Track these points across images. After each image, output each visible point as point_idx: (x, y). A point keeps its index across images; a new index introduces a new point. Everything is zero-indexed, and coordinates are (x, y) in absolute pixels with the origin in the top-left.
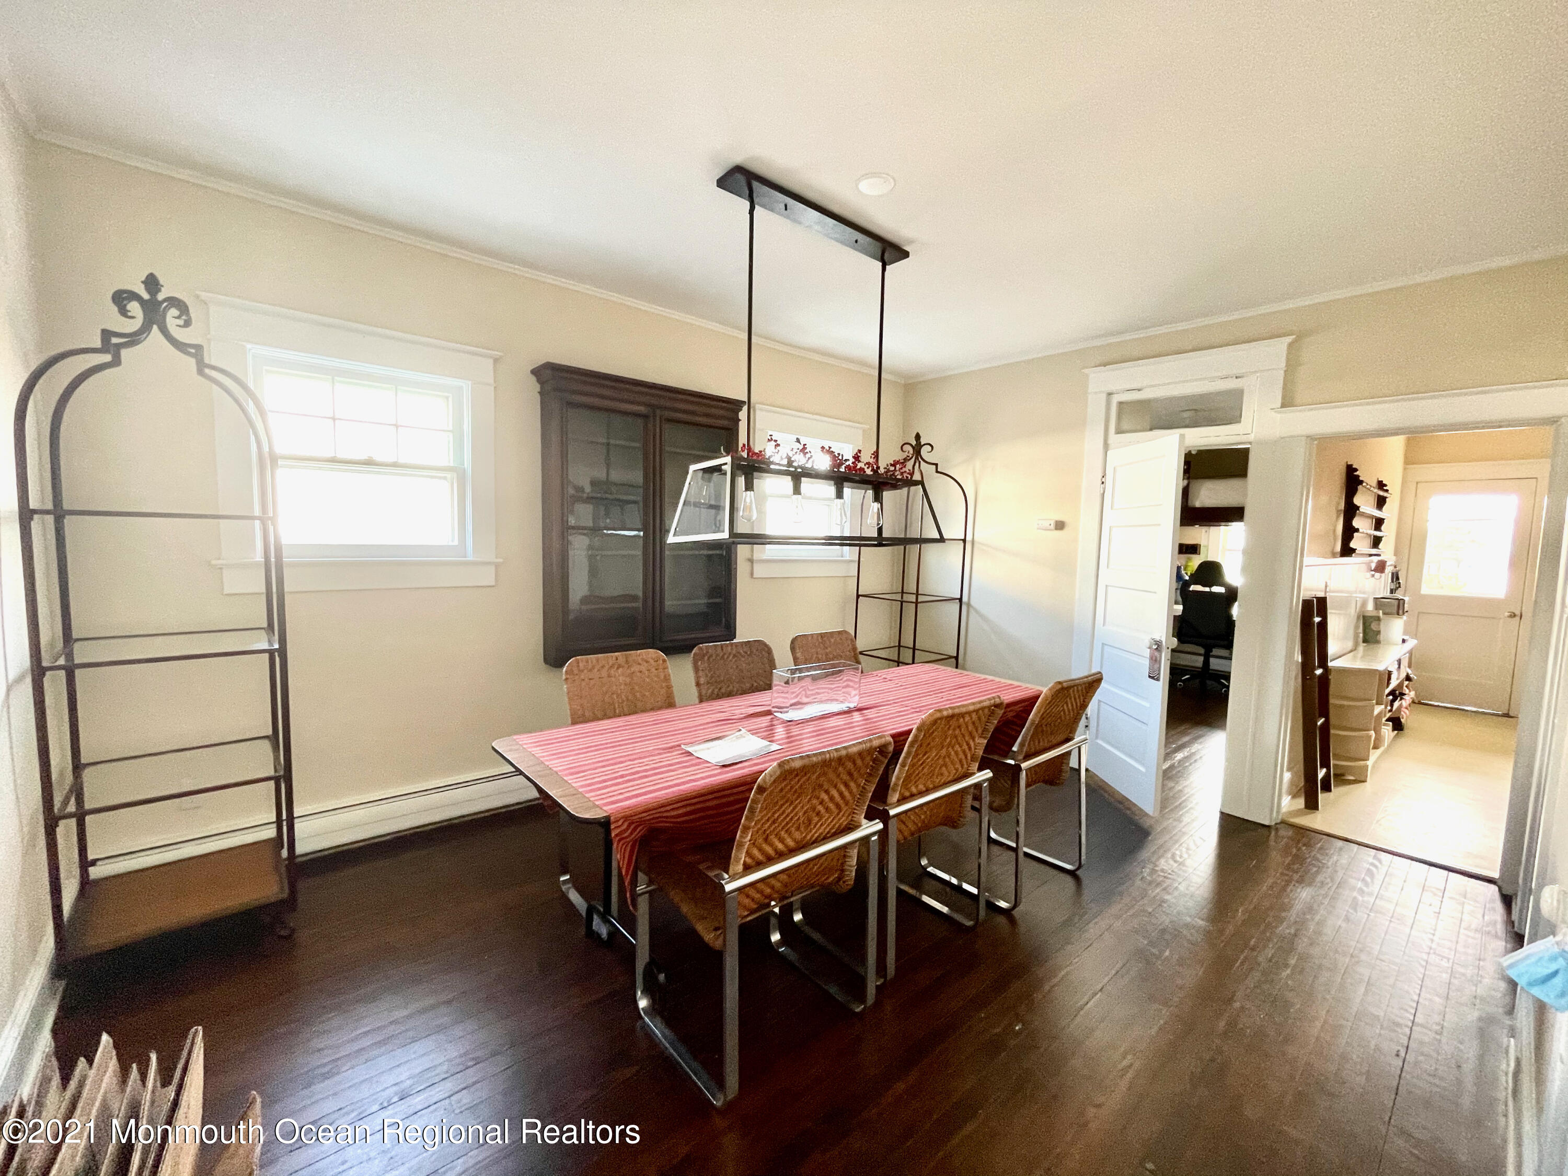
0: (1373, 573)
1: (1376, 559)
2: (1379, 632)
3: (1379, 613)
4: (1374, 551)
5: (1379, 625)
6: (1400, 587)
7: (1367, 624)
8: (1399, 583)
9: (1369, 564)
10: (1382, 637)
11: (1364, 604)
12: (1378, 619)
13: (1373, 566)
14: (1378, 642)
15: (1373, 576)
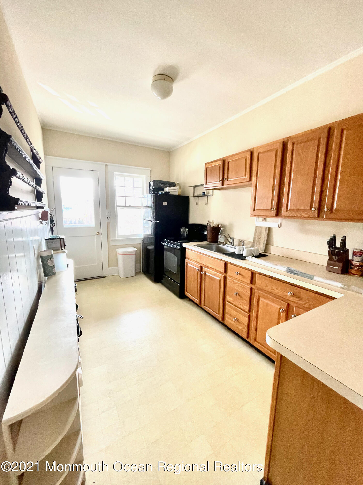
0: (41, 221)
1: (41, 210)
2: (53, 266)
3: (51, 252)
4: (38, 204)
5: (53, 261)
6: (55, 225)
7: (45, 262)
8: (54, 223)
9: (37, 215)
10: (56, 270)
11: (40, 246)
12: (51, 257)
13: (40, 215)
14: (54, 274)
15: (41, 223)
